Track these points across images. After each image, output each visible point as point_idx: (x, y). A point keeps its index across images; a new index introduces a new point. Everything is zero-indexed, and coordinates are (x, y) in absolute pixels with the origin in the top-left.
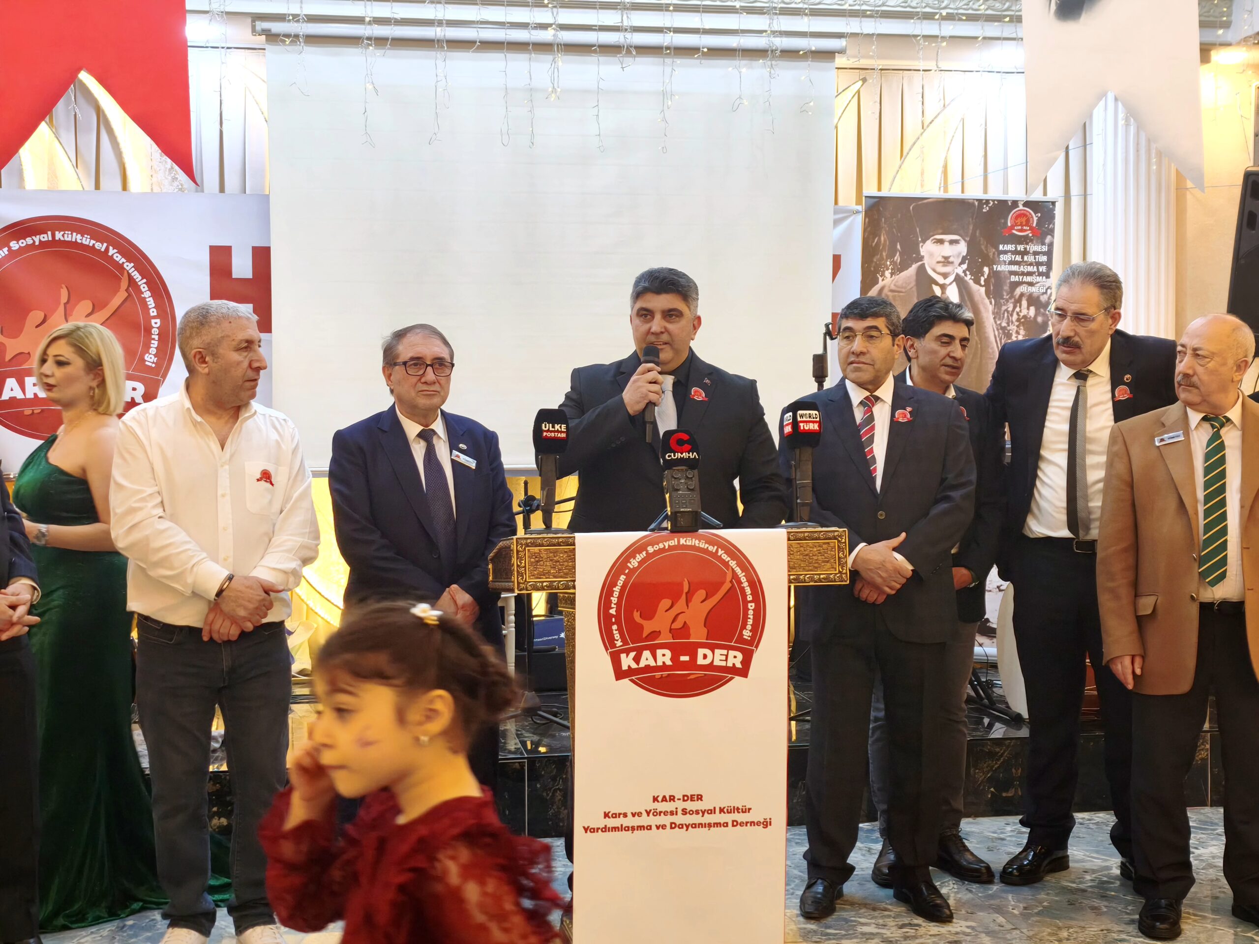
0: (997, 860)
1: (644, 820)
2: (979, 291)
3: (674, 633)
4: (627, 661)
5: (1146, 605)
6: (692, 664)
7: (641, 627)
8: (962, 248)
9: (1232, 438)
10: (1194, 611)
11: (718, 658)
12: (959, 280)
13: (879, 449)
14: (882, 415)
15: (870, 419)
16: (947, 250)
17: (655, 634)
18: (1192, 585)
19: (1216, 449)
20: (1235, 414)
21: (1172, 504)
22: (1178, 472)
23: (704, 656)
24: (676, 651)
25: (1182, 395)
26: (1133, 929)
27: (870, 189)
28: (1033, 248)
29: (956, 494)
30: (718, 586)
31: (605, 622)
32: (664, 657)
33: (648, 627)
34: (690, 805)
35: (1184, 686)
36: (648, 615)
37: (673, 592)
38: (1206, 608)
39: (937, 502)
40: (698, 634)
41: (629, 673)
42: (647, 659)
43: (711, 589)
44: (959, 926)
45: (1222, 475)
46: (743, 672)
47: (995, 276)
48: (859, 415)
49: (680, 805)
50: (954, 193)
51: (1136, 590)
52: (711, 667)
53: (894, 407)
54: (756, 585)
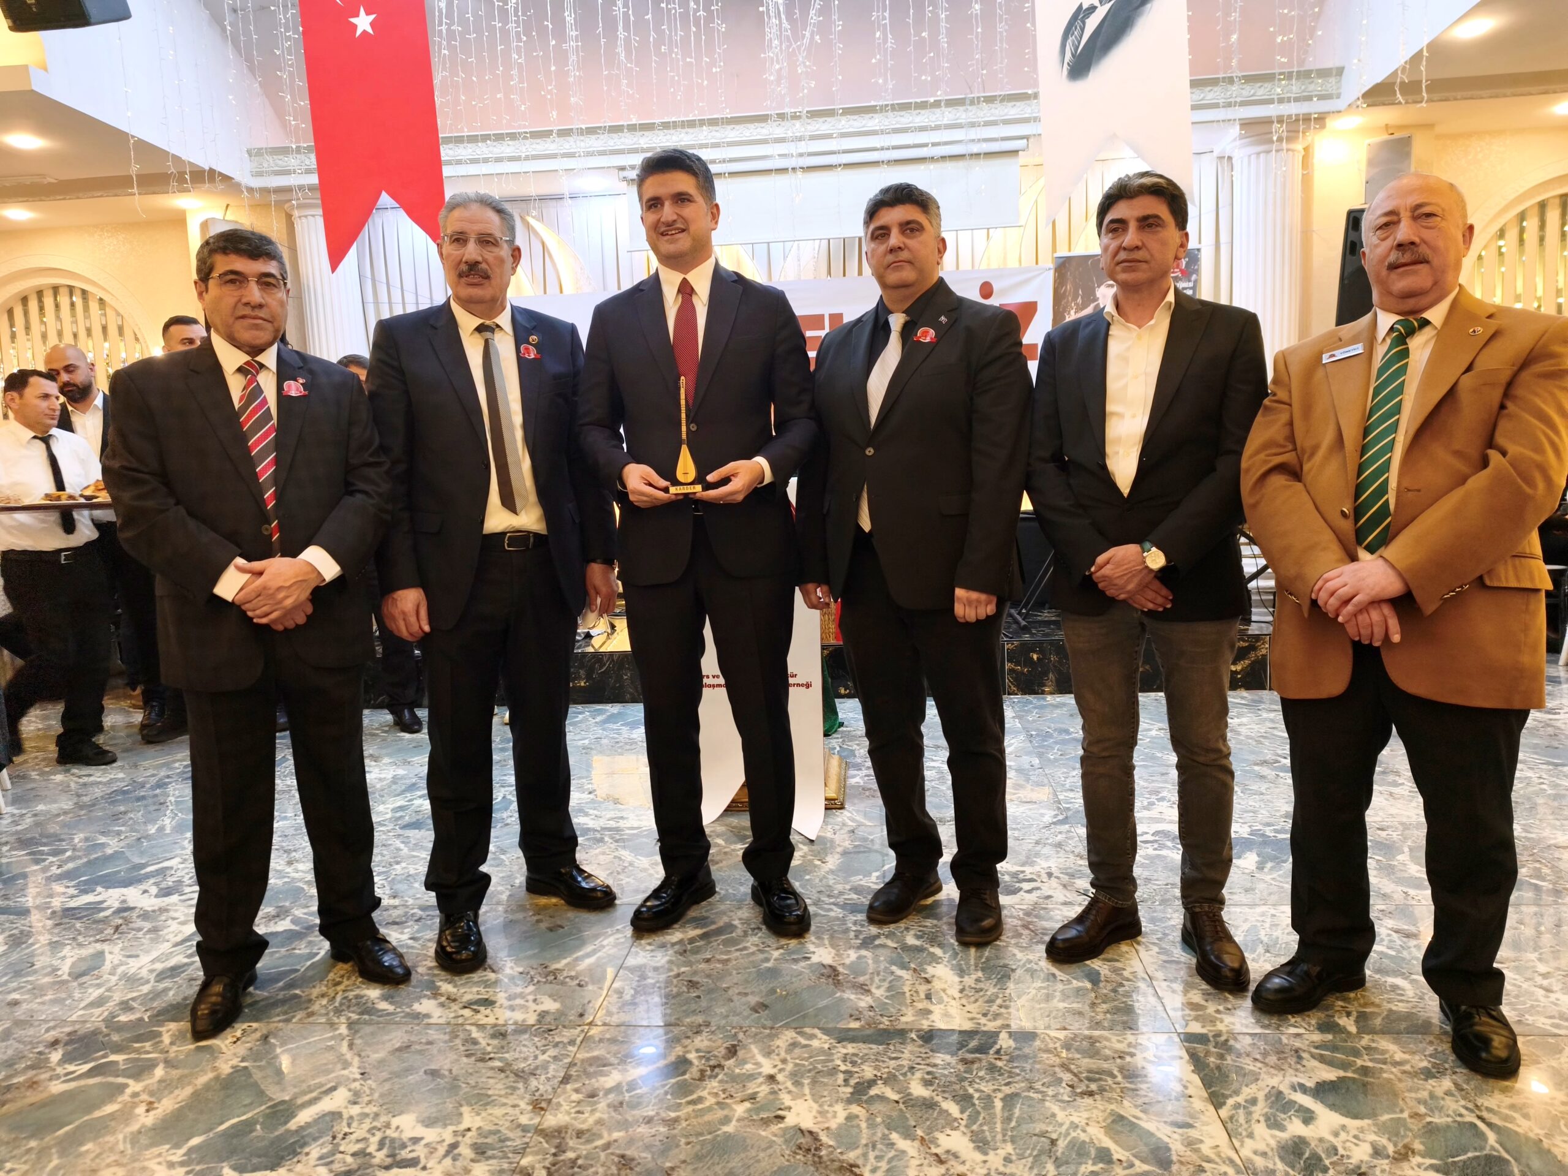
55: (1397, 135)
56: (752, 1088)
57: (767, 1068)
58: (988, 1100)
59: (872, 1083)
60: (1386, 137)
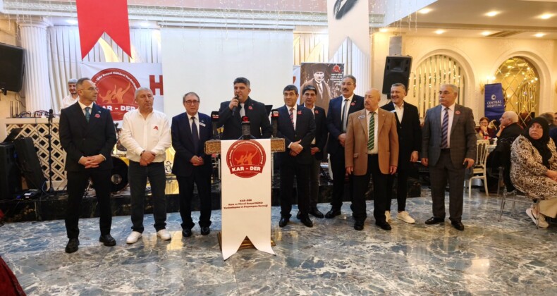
0: (325, 213)
1: (238, 206)
2: (327, 85)
3: (245, 163)
4: (234, 170)
5: (356, 155)
6: (249, 170)
7: (236, 162)
8: (323, 75)
9: (376, 117)
10: (367, 156)
11: (255, 168)
12: (322, 82)
13: (295, 121)
14: (295, 113)
15: (292, 114)
16: (320, 75)
17: (240, 163)
18: (366, 150)
19: (372, 120)
20: (377, 111)
21: (362, 132)
22: (363, 124)
23: (252, 168)
24: (245, 167)
25: (366, 107)
26: (353, 228)
27: (303, 61)
28: (339, 74)
29: (312, 131)
30: (255, 152)
31: (228, 161)
32: (242, 168)
33: (238, 162)
34: (249, 202)
35: (365, 173)
36: (239, 159)
37: (244, 154)
38: (369, 155)
39: (308, 132)
40: (250, 163)
41: (234, 172)
42: (238, 169)
43: (253, 153)
44: (314, 228)
45: (374, 125)
46: (261, 171)
47: (331, 81)
48: (290, 112)
49: (246, 202)
50: (322, 62)
51: (354, 152)
52: (253, 170)
53: (298, 111)
54: (264, 152)
55: (398, 35)
56: (288, 290)
57: (288, 286)
58: (342, 286)
59: (314, 286)
60: (393, 36)
